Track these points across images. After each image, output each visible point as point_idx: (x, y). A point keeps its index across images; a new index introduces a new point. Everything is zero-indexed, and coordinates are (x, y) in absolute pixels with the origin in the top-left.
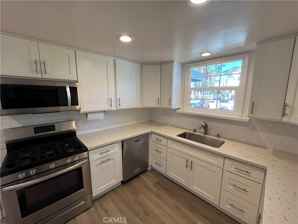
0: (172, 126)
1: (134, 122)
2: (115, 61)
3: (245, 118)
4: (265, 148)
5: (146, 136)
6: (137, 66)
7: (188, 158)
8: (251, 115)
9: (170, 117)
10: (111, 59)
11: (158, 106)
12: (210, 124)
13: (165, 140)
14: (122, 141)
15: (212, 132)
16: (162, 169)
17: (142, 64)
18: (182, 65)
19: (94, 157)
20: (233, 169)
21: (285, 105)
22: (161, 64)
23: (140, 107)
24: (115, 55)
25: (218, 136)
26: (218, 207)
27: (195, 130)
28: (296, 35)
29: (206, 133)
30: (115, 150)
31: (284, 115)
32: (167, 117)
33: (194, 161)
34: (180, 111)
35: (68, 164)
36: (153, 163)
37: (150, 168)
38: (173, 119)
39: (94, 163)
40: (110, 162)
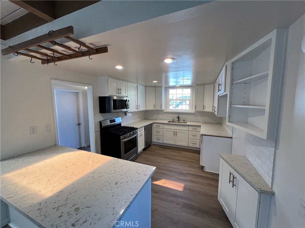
0: (160, 120)
1: (139, 120)
2: (137, 86)
3: (193, 111)
4: (201, 122)
5: (151, 125)
6: (144, 87)
7: (175, 130)
8: (195, 110)
9: (159, 115)
10: (136, 85)
11: (154, 109)
12: (180, 116)
13: (162, 125)
14: (145, 126)
15: (181, 120)
16: (161, 141)
17: (146, 87)
18: (165, 88)
19: (139, 133)
20: (192, 130)
21: (204, 106)
22: (155, 87)
23: (145, 109)
24: (137, 83)
25: (184, 121)
26: (188, 147)
27: (173, 120)
28: (204, 85)
29: (179, 120)
30: (143, 131)
31: (204, 109)
32: (156, 115)
33: (177, 131)
34: (165, 111)
35: (134, 134)
36: (154, 140)
37: (152, 144)
38: (161, 116)
39: (139, 136)
40: (142, 136)
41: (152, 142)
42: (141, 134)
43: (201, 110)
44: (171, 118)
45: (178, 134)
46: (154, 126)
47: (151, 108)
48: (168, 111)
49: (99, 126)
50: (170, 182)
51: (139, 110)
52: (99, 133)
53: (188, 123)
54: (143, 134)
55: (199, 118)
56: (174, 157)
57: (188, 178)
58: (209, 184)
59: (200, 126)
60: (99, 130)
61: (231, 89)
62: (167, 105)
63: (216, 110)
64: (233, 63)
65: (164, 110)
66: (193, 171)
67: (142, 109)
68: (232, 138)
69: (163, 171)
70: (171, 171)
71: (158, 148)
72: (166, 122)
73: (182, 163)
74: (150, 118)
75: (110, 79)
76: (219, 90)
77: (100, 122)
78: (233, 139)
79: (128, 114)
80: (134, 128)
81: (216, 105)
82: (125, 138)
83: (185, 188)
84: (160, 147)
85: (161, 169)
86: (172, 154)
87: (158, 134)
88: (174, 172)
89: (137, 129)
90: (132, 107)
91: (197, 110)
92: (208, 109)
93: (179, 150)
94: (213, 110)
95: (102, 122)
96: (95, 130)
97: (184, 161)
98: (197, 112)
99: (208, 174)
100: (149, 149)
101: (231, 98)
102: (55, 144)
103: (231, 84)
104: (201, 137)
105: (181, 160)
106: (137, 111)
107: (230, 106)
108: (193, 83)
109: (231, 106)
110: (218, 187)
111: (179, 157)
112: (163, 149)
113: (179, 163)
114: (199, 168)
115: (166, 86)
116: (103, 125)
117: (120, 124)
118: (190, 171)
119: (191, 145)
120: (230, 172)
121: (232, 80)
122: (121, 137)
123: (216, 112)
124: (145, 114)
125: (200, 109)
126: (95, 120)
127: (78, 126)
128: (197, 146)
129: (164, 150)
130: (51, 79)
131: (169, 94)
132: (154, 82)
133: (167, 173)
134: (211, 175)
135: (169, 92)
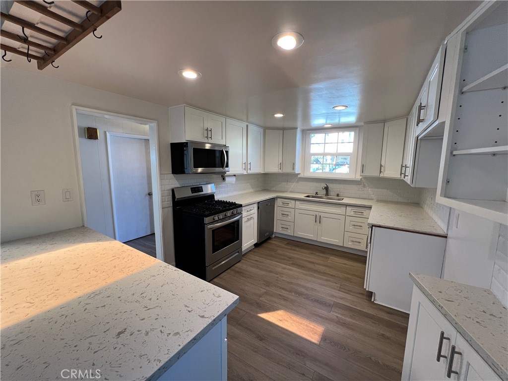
0: (291, 192)
1: (252, 190)
2: (247, 126)
3: (358, 177)
4: (372, 199)
5: (273, 200)
6: (262, 130)
7: (317, 213)
8: (362, 174)
9: (289, 183)
10: (244, 125)
11: (280, 171)
12: (331, 186)
13: (293, 202)
14: (258, 203)
15: (332, 194)
16: (289, 232)
17: (264, 129)
18: (303, 131)
19: (244, 214)
20: (352, 213)
21: (381, 166)
22: (283, 129)
23: (262, 172)
24: (247, 121)
25: (338, 195)
26: (343, 247)
27: (317, 193)
28: (384, 121)
29: (327, 194)
30: (254, 210)
31: (381, 172)
32: (285, 183)
33: (322, 215)
34: (301, 176)
35: (233, 215)
36: (278, 229)
37: (274, 236)
38: (293, 185)
39: (244, 220)
40: (252, 221)
41: (272, 232)
42: (251, 216)
43: (376, 174)
44: (312, 188)
45: (323, 220)
46: (279, 202)
47: (273, 169)
48: (307, 175)
49: (170, 197)
50: (295, 318)
51: (249, 172)
52: (170, 211)
53: (346, 201)
54: (255, 216)
55: (369, 191)
56: (311, 266)
57: (335, 314)
58: (383, 335)
59: (370, 208)
60: (172, 205)
61: (458, 106)
62: (306, 164)
63: (409, 171)
64: (468, 33)
65: (299, 174)
66: (347, 299)
67: (256, 169)
68: (446, 237)
69: (284, 292)
70: (300, 294)
71: (283, 245)
72: (302, 196)
73: (327, 280)
74: (274, 189)
75: (189, 110)
76: (419, 121)
77: (173, 191)
78: (450, 241)
79: (227, 179)
80: (235, 204)
81: (409, 162)
82: (214, 222)
83: (324, 338)
84: (288, 244)
85: (281, 288)
86: (308, 259)
87: (285, 219)
88: (307, 297)
89: (241, 206)
90: (235, 165)
91: (366, 174)
92: (391, 172)
93: (323, 253)
94: (401, 174)
95: (175, 190)
96: (162, 205)
97: (332, 275)
98: (366, 178)
99: (381, 310)
100: (265, 245)
101: (455, 131)
102: (82, 225)
103: (457, 92)
104: (370, 229)
105: (324, 274)
106: (245, 173)
107: (451, 155)
108: (359, 119)
109: (455, 153)
110: (403, 346)
111: (322, 267)
112: (293, 248)
113: (320, 279)
114: (362, 294)
115: (305, 128)
116: (177, 196)
117: (212, 196)
118: (341, 298)
119: (349, 244)
120: (442, 334)
121: (462, 82)
122: (207, 220)
123: (409, 177)
124: (264, 181)
125: (372, 172)
126: (161, 185)
127: (148, 197)
128: (362, 247)
129: (294, 250)
130: (72, 105)
131: (310, 144)
132: (276, 116)
133: (292, 297)
134: (389, 313)
135: (310, 139)
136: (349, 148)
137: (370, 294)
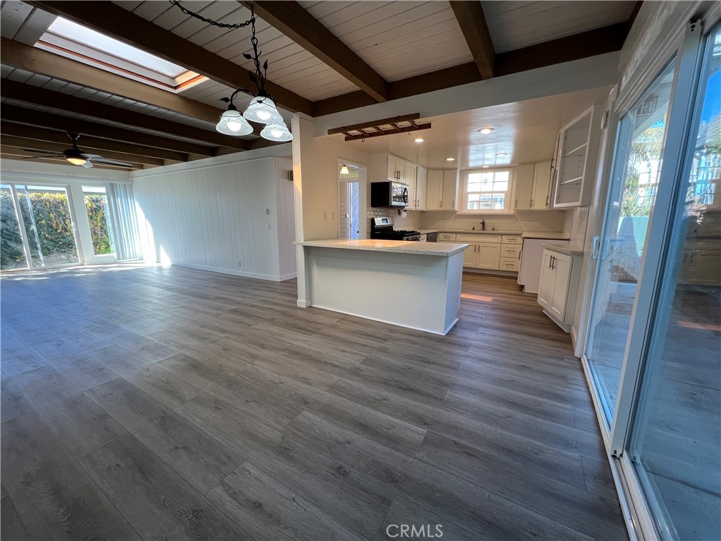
0: (448, 229)
1: (412, 228)
2: (417, 167)
3: (512, 212)
5: (436, 234)
6: (426, 171)
7: (476, 244)
8: (515, 209)
9: (446, 221)
10: (415, 166)
11: (440, 209)
12: (487, 220)
13: (454, 235)
14: (427, 234)
15: (488, 226)
17: (428, 169)
18: (461, 171)
20: (506, 241)
21: (531, 200)
22: (444, 170)
23: (424, 210)
24: (417, 163)
25: (493, 229)
26: (499, 271)
27: (473, 228)
28: (535, 163)
29: (483, 229)
31: (531, 206)
32: (442, 221)
33: (481, 244)
34: (459, 213)
38: (450, 223)
43: (527, 207)
44: (469, 225)
45: (481, 249)
46: (441, 236)
47: (434, 206)
48: (464, 212)
49: (370, 225)
51: (417, 208)
55: (521, 224)
58: (529, 299)
61: (563, 163)
62: (463, 200)
65: (458, 211)
67: (421, 207)
68: (569, 240)
74: (431, 227)
75: (390, 157)
77: (373, 220)
79: (403, 213)
80: (415, 232)
83: (494, 300)
89: (419, 233)
91: (520, 208)
92: (540, 205)
94: (547, 204)
95: (375, 219)
96: (367, 230)
98: (519, 212)
99: (527, 293)
101: (562, 174)
103: (563, 157)
104: (522, 241)
106: (414, 209)
108: (513, 161)
109: (561, 184)
114: (516, 289)
115: (464, 168)
116: (376, 224)
117: (391, 228)
119: (504, 268)
120: (551, 257)
124: (421, 221)
125: (524, 206)
126: (367, 215)
128: (514, 270)
130: (338, 158)
131: (467, 183)
132: (448, 160)
135: (467, 178)
136: (504, 187)
137: (522, 287)
